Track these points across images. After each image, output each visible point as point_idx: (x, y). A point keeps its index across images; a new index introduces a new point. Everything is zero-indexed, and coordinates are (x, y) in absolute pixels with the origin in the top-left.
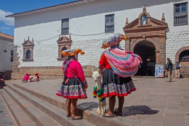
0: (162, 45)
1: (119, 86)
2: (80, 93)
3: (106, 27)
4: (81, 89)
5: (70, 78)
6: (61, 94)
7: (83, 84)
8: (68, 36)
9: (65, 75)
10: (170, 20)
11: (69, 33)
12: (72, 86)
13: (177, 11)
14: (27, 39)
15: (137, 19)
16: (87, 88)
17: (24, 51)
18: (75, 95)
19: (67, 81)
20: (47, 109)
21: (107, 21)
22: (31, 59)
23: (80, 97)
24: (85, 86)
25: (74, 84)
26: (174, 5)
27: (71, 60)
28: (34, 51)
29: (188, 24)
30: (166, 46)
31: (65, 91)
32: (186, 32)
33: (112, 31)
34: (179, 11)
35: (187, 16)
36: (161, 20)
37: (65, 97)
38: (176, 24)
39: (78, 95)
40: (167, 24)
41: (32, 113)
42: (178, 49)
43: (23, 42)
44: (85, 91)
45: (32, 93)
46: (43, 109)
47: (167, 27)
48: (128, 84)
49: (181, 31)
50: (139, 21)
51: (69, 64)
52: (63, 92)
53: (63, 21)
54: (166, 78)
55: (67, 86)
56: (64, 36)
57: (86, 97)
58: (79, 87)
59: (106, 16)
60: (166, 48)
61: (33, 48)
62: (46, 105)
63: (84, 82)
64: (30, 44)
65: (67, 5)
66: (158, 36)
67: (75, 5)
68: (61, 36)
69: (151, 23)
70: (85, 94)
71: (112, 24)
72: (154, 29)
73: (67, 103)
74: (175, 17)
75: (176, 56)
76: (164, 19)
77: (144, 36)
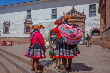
0: (83, 27)
1: (68, 50)
2: (41, 54)
3: (52, 15)
4: (42, 52)
5: (35, 44)
6: (28, 55)
7: (43, 48)
8: (30, 20)
9: (31, 42)
10: (87, 13)
11: (31, 18)
12: (36, 49)
13: (90, 8)
14: (6, 21)
15: (70, 12)
16: (46, 51)
17: (4, 28)
18: (38, 56)
19: (33, 46)
20: (17, 65)
21: (53, 12)
22: (8, 32)
23: (41, 57)
24: (44, 50)
25: (37, 49)
26: (89, 5)
27: (35, 32)
28: (10, 28)
29: (96, 16)
30: (85, 27)
31: (31, 53)
32: (95, 20)
33: (56, 18)
34: (91, 9)
35: (95, 11)
36: (82, 13)
37: (31, 57)
38: (90, 15)
39: (40, 56)
40: (85, 15)
41: (7, 67)
42: (91, 29)
43: (4, 22)
44: (45, 53)
45: (8, 53)
46: (15, 64)
47: (85, 17)
48: (74, 49)
49: (93, 19)
50: (71, 13)
51: (34, 34)
52: (29, 54)
53: (28, 11)
54: (85, 45)
55: (32, 50)
56: (28, 20)
57: (45, 57)
58: (40, 51)
59: (52, 10)
60: (85, 28)
61: (9, 26)
62: (17, 61)
63: (44, 47)
64: (8, 24)
65: (30, 2)
66: (80, 22)
67: (35, 3)
68: (26, 20)
69: (77, 15)
70: (45, 55)
71: (55, 14)
72: (78, 18)
73: (32, 61)
74: (89, 12)
75: (90, 33)
76: (84, 13)
77: (73, 22)
